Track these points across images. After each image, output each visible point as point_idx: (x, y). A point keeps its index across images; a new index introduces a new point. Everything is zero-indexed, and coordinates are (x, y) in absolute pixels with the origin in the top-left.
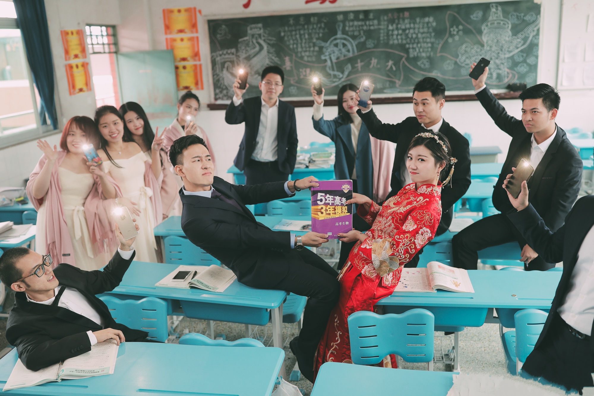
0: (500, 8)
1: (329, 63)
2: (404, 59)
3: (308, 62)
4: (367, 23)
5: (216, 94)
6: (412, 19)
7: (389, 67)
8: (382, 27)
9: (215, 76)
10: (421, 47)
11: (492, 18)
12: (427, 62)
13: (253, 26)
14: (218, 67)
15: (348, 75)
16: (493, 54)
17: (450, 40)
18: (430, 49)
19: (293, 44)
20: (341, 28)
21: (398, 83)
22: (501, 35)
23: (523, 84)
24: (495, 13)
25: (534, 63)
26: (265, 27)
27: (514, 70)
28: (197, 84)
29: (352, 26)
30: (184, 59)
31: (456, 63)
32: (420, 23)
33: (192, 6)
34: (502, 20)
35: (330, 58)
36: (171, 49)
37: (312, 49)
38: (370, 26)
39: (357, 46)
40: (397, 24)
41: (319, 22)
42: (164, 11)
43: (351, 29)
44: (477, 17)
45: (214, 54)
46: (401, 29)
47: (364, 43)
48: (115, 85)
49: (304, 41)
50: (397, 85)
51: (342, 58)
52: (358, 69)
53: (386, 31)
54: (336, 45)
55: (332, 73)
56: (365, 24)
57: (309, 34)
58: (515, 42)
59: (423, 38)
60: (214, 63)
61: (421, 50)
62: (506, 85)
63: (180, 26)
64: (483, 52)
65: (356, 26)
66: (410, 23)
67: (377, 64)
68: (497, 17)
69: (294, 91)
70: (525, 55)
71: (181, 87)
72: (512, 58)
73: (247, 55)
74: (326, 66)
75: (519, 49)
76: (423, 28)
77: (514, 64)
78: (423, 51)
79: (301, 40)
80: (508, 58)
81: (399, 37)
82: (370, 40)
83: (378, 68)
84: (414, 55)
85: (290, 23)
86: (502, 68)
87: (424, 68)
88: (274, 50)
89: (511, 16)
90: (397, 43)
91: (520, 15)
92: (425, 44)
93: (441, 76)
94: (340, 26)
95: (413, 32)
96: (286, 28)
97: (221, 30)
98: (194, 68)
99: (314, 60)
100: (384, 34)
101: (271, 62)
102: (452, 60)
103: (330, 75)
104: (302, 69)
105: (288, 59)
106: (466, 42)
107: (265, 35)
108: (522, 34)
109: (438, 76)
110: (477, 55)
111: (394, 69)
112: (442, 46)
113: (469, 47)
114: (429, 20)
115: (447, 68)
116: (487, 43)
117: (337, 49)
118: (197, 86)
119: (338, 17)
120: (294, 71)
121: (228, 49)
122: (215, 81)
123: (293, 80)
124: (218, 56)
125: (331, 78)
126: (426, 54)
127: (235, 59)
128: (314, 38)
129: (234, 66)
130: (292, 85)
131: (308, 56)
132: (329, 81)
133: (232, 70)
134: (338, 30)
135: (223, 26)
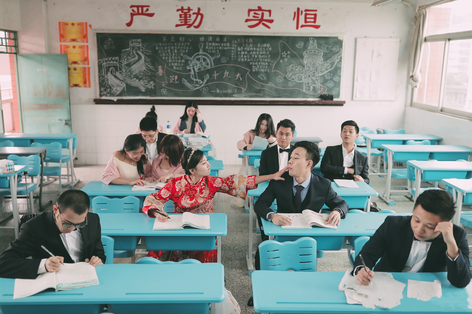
0: (315, 41)
1: (192, 72)
2: (248, 73)
3: (176, 70)
5: (101, 92)
6: (255, 44)
7: (237, 78)
8: (233, 48)
9: (101, 78)
10: (261, 65)
11: (311, 47)
12: (265, 76)
13: (133, 40)
14: (104, 70)
15: (207, 83)
16: (311, 73)
17: (281, 61)
18: (267, 67)
19: (165, 56)
20: (202, 47)
21: (244, 90)
22: (316, 60)
23: (331, 95)
24: (312, 44)
25: (338, 81)
26: (143, 42)
27: (325, 85)
28: (85, 82)
29: (211, 46)
30: (75, 63)
31: (285, 78)
32: (260, 47)
33: (84, 21)
34: (317, 50)
35: (194, 69)
36: (64, 54)
37: (180, 61)
38: (224, 47)
39: (213, 60)
40: (244, 47)
41: (186, 41)
42: (59, 23)
43: (210, 48)
44: (300, 46)
45: (101, 60)
46: (246, 51)
47: (219, 59)
48: (13, 80)
49: (174, 55)
50: (243, 92)
51: (203, 69)
52: (215, 78)
53: (235, 51)
54: (198, 59)
55: (195, 80)
56: (221, 45)
57: (178, 50)
58: (325, 65)
59: (262, 58)
60: (100, 67)
61: (261, 67)
62: (319, 95)
63: (73, 37)
64: (304, 71)
65: (214, 46)
66: (253, 47)
67: (229, 75)
68: (314, 47)
69: (164, 92)
70: (332, 75)
71: (72, 85)
72: (323, 76)
73: (128, 62)
74: (190, 74)
75: (328, 71)
76: (262, 51)
77: (325, 81)
78: (262, 68)
79: (172, 53)
80: (321, 76)
81: (245, 56)
82: (224, 57)
83: (230, 78)
84: (256, 70)
85: (163, 40)
86: (317, 83)
87: (263, 80)
88: (150, 59)
89: (323, 47)
90: (244, 61)
91: (329, 47)
92: (264, 63)
93: (275, 86)
94: (202, 45)
95: (255, 54)
96: (160, 44)
97: (107, 42)
98: (83, 70)
99: (181, 69)
100: (234, 54)
101: (147, 69)
102: (283, 75)
103: (193, 81)
104: (172, 76)
105: (161, 67)
106: (292, 63)
107: (143, 48)
108: (330, 60)
109: (272, 87)
110: (300, 73)
111: (241, 80)
112: (276, 65)
113: (294, 66)
114: (266, 46)
115: (279, 81)
116: (306, 65)
117: (199, 62)
118: (86, 85)
119: (200, 38)
120: (165, 77)
121: (113, 57)
122: (101, 81)
123: (164, 84)
124: (104, 61)
125: (194, 83)
126: (264, 70)
127: (118, 65)
128: (182, 53)
129: (117, 70)
130: (163, 88)
131: (176, 66)
132: (192, 86)
133: (116, 73)
134: (200, 48)
135: (110, 39)
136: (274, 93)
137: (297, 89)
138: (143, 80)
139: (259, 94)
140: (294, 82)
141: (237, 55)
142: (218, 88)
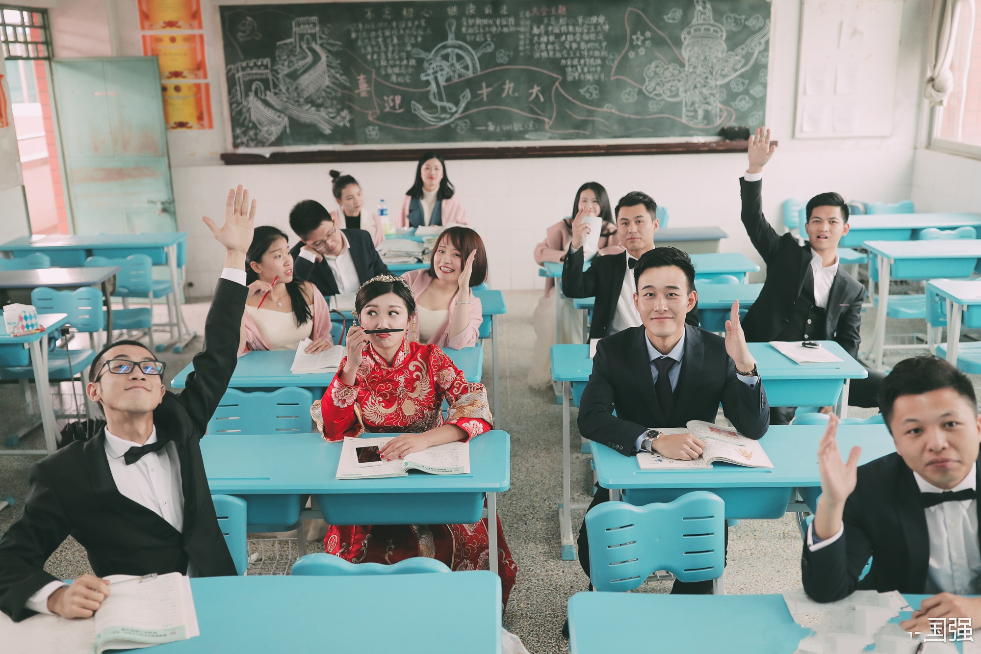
0: (709, 6)
1: (433, 87)
2: (557, 84)
3: (398, 84)
4: (498, 21)
5: (235, 137)
6: (571, 17)
7: (534, 95)
8: (522, 29)
9: (234, 106)
10: (585, 64)
11: (698, 20)
12: (596, 89)
13: (301, 19)
14: (239, 89)
15: (466, 109)
16: (699, 79)
17: (632, 55)
18: (599, 69)
19: (373, 53)
20: (453, 29)
21: (548, 122)
22: (710, 48)
23: (745, 127)
24: (702, 13)
25: (760, 95)
26: (322, 22)
27: (731, 106)
28: (200, 118)
29: (473, 26)
30: (177, 74)
31: (640, 92)
32: (583, 24)
34: (712, 25)
35: (436, 79)
36: (152, 57)
37: (405, 62)
38: (502, 26)
39: (479, 59)
40: (547, 26)
41: (417, 16)
43: (471, 31)
44: (673, 19)
45: (231, 66)
46: (552, 33)
47: (492, 55)
48: (46, 118)
49: (391, 48)
50: (547, 127)
51: (456, 80)
52: (483, 99)
53: (528, 35)
54: (446, 57)
55: (439, 104)
56: (494, 22)
57: (400, 38)
58: (732, 61)
59: (589, 50)
60: (231, 82)
61: (586, 70)
62: (719, 129)
63: (170, 16)
64: (682, 75)
65: (479, 26)
66: (568, 25)
67: (514, 91)
68: (705, 19)
69: (373, 133)
70: (747, 82)
71: (172, 124)
72: (727, 86)
73: (292, 69)
74: (429, 91)
75: (739, 73)
76: (588, 33)
77: (731, 97)
78: (589, 72)
79: (386, 46)
80: (721, 86)
81: (550, 47)
82: (503, 51)
83: (516, 98)
84: (574, 78)
85: (367, 16)
86: (712, 102)
87: (591, 98)
88: (339, 61)
89: (727, 19)
90: (546, 56)
91: (740, 17)
92: (592, 60)
93: (617, 113)
94: (452, 24)
95: (572, 40)
96: (361, 26)
97: (244, 25)
98: (194, 89)
99: (408, 81)
100: (525, 42)
101: (334, 83)
102: (635, 87)
103: (436, 107)
104: (388, 96)
105: (364, 79)
106: (657, 58)
107: (323, 36)
108: (742, 49)
109: (612, 113)
110: (674, 80)
111: (542, 99)
112: (619, 64)
113: (661, 66)
114: (597, 21)
115: (627, 99)
116: (689, 61)
117: (448, 64)
118: (202, 122)
119: (449, 9)
120: (375, 99)
121: (258, 58)
122: (234, 113)
123: (373, 114)
124: (240, 69)
125: (437, 112)
126: (593, 76)
127: (270, 76)
128: (409, 45)
129: (267, 88)
130: (370, 123)
131: (398, 75)
132: (433, 118)
133: (265, 95)
134: (449, 32)
135: (249, 18)
136: (616, 127)
137: (668, 118)
138: (327, 108)
139: (584, 130)
140: (661, 100)
141: (532, 44)
142: (491, 120)
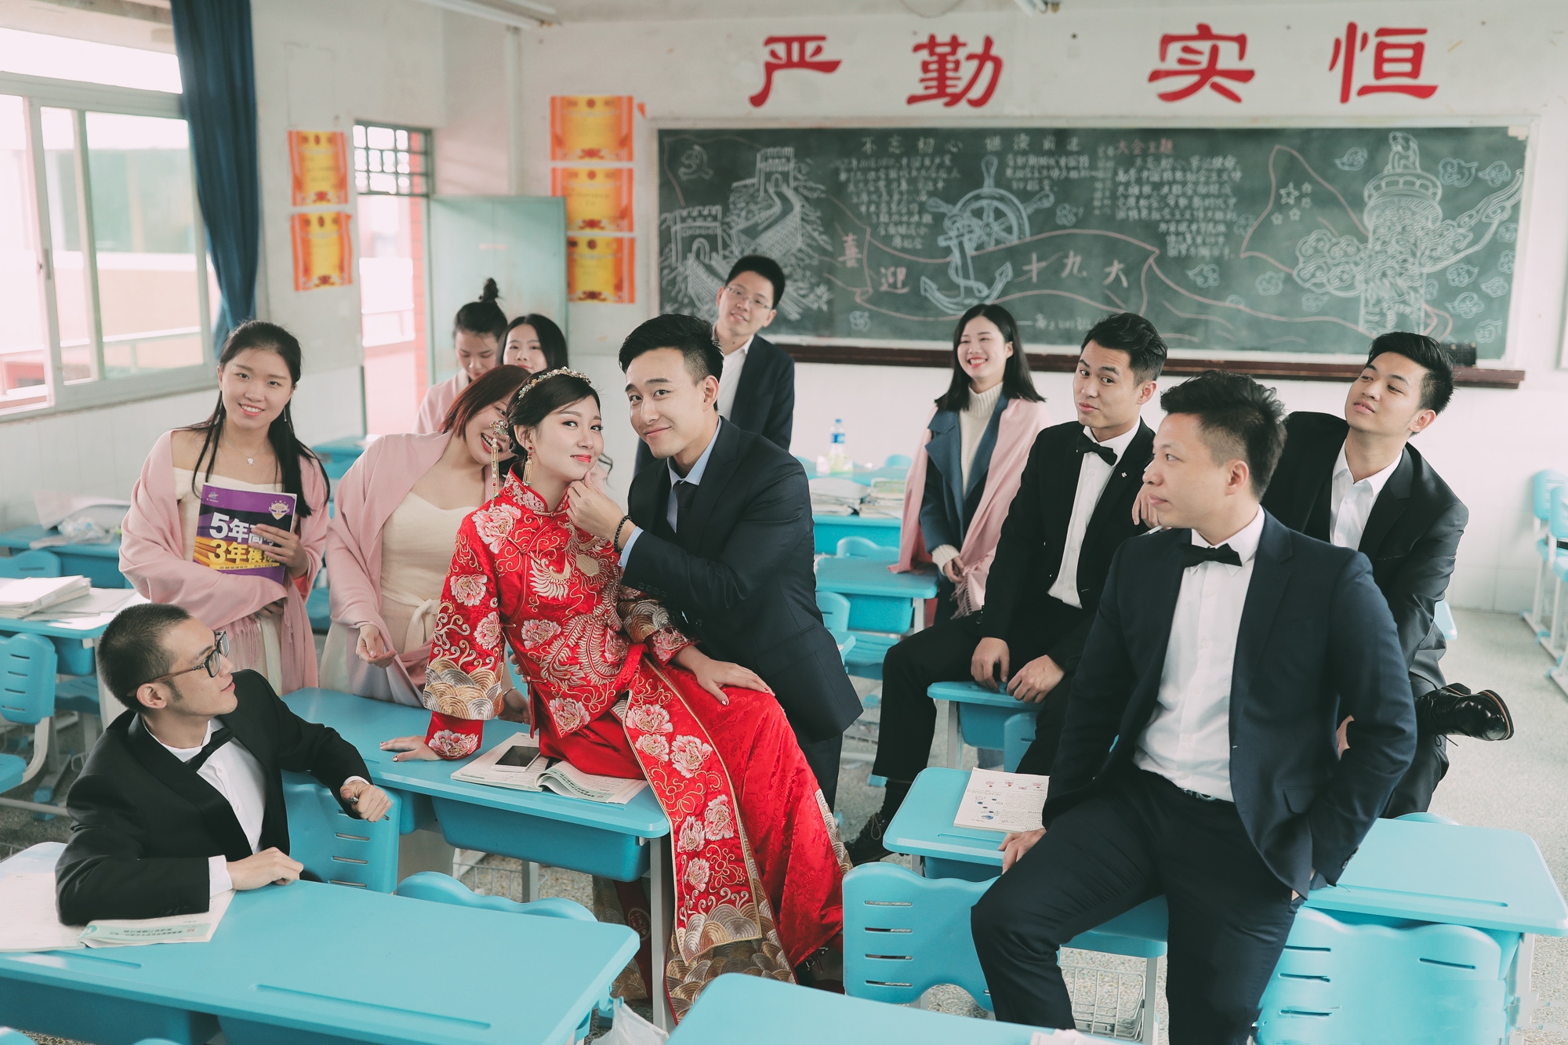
0: (1413, 145)
1: (956, 258)
2: (1151, 260)
3: (903, 250)
4: (1063, 161)
6: (1181, 158)
7: (1112, 277)
8: (1100, 174)
9: (666, 272)
10: (1198, 232)
11: (1393, 168)
12: (1214, 271)
13: (771, 151)
14: (675, 248)
15: (1005, 293)
16: (1390, 262)
17: (1277, 219)
18: (1221, 239)
19: (870, 203)
20: (993, 171)
22: (1414, 213)
23: (1469, 345)
24: (1401, 157)
25: (1499, 293)
26: (800, 156)
27: (1446, 310)
28: (618, 287)
29: (1024, 167)
30: (592, 224)
31: (1289, 279)
32: (1199, 169)
33: (624, 93)
34: (1419, 177)
35: (961, 245)
36: (562, 197)
37: (916, 218)
38: (1068, 169)
39: (1030, 218)
40: (1140, 170)
41: (939, 151)
42: (553, 100)
43: (1020, 174)
44: (1352, 165)
45: (667, 215)
46: (1148, 181)
47: (1050, 213)
48: (417, 277)
49: (896, 197)
51: (991, 248)
52: (1031, 278)
53: (1109, 184)
54: (978, 213)
55: (962, 282)
56: (1057, 162)
57: (912, 181)
59: (1206, 209)
60: (665, 237)
61: (1199, 240)
63: (590, 143)
64: (1362, 255)
65: (1033, 167)
66: (1174, 169)
67: (1080, 270)
68: (1406, 167)
69: (861, 322)
70: (1476, 270)
71: (579, 293)
72: (1440, 275)
73: (751, 222)
74: (948, 264)
75: (1462, 255)
76: (1207, 183)
77: (1446, 293)
78: (1204, 243)
79: (890, 193)
80: (1429, 276)
81: (1142, 202)
82: (1067, 206)
83: (1083, 279)
84: (1180, 252)
85: (864, 149)
86: (1412, 302)
87: (1205, 286)
88: (819, 214)
89: (1444, 167)
90: (1137, 217)
91: (1468, 165)
92: (1211, 225)
93: (1248, 310)
94: (992, 164)
95: (1180, 192)
96: (854, 163)
97: (689, 157)
98: (615, 246)
99: (919, 246)
100: (1103, 193)
101: (809, 245)
102: (1281, 271)
103: (958, 287)
104: (886, 269)
105: (854, 240)
106: (1319, 227)
107: (800, 176)
108: (1471, 216)
109: (1239, 311)
110: (1347, 263)
111: (1125, 283)
112: (1254, 232)
113: (1326, 239)
114: (1223, 164)
115: (1265, 290)
116: (1374, 232)
117: (980, 223)
118: (620, 294)
119: (988, 141)
120: (866, 271)
121: (704, 205)
122: (664, 282)
123: (863, 294)
124: (678, 220)
125: (958, 295)
126: (1211, 250)
127: (719, 232)
128: (924, 192)
129: (714, 248)
130: (856, 307)
131: (903, 237)
132: (954, 304)
133: (710, 259)
134: (986, 175)
135: (697, 148)
136: (1244, 333)
137: (1335, 323)
138: (796, 281)
139: (1190, 334)
140: (1323, 294)
141: (1114, 196)
142: (1042, 312)
